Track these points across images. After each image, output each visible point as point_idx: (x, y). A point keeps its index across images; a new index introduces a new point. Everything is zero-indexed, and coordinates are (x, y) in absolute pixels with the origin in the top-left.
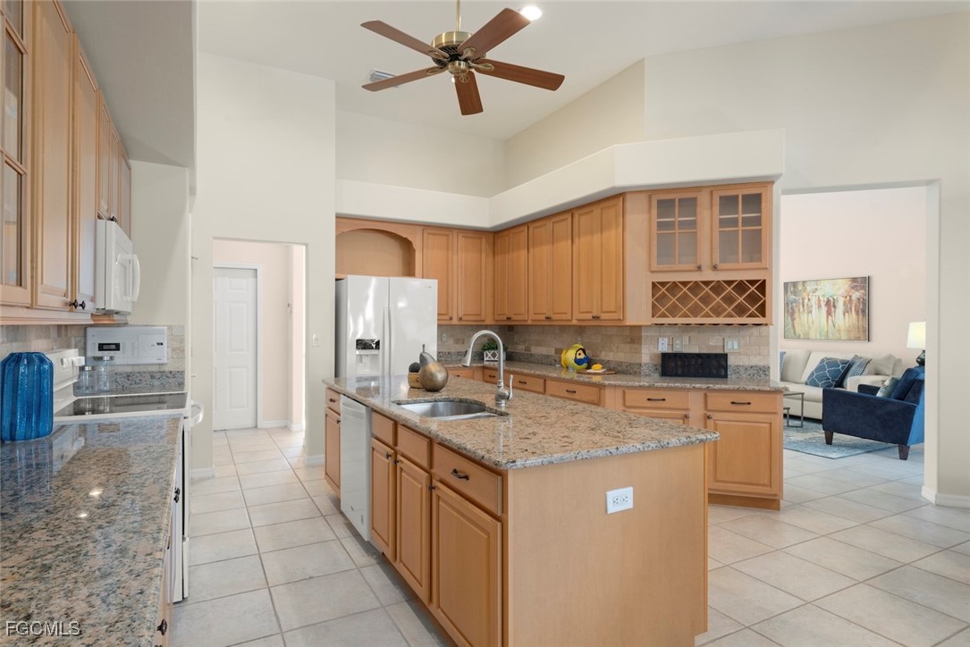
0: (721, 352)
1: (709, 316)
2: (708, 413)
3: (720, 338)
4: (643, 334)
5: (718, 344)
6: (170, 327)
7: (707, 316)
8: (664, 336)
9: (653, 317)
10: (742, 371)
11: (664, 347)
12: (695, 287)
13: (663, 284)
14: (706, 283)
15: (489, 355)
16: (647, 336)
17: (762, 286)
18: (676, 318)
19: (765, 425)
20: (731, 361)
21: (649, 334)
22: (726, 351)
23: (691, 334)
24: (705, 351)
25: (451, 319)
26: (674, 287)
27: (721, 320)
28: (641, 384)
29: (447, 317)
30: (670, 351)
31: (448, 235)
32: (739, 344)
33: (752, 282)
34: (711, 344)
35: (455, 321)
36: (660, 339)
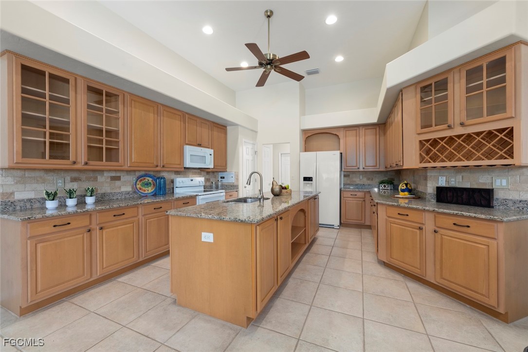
0: (490, 187)
1: (461, 160)
2: (437, 229)
3: (490, 177)
4: (428, 174)
5: (488, 181)
6: (235, 172)
7: (460, 160)
8: (443, 176)
9: (421, 163)
10: (510, 204)
11: (442, 182)
12: (451, 140)
13: (427, 141)
14: (459, 137)
15: (383, 186)
16: (431, 176)
17: (510, 133)
18: (436, 163)
19: (483, 246)
20: (499, 195)
21: (433, 174)
22: (494, 187)
23: (462, 174)
24: (476, 186)
25: (359, 168)
26: (435, 142)
27: (472, 163)
28: (393, 204)
29: (357, 168)
30: (447, 186)
31: (356, 130)
32: (508, 182)
33: (501, 131)
34: (480, 181)
35: (361, 169)
36: (440, 178)
